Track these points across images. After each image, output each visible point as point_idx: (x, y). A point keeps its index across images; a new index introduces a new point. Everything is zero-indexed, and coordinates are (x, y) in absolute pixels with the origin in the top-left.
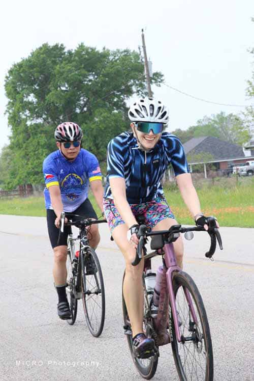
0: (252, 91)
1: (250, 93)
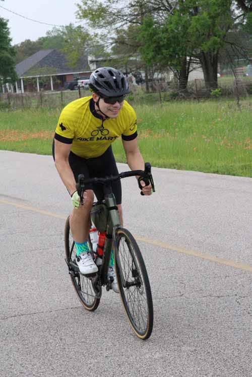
0: (81, 15)
1: (80, 16)
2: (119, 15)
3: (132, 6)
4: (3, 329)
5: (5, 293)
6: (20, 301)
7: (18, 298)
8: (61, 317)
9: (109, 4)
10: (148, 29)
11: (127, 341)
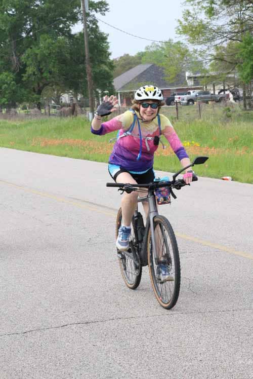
0: (181, 30)
1: (180, 32)
2: (219, 32)
3: (233, 23)
4: (101, 331)
5: (103, 298)
6: (118, 306)
7: (115, 302)
8: (157, 322)
9: (209, 20)
10: (247, 46)
11: (220, 348)
